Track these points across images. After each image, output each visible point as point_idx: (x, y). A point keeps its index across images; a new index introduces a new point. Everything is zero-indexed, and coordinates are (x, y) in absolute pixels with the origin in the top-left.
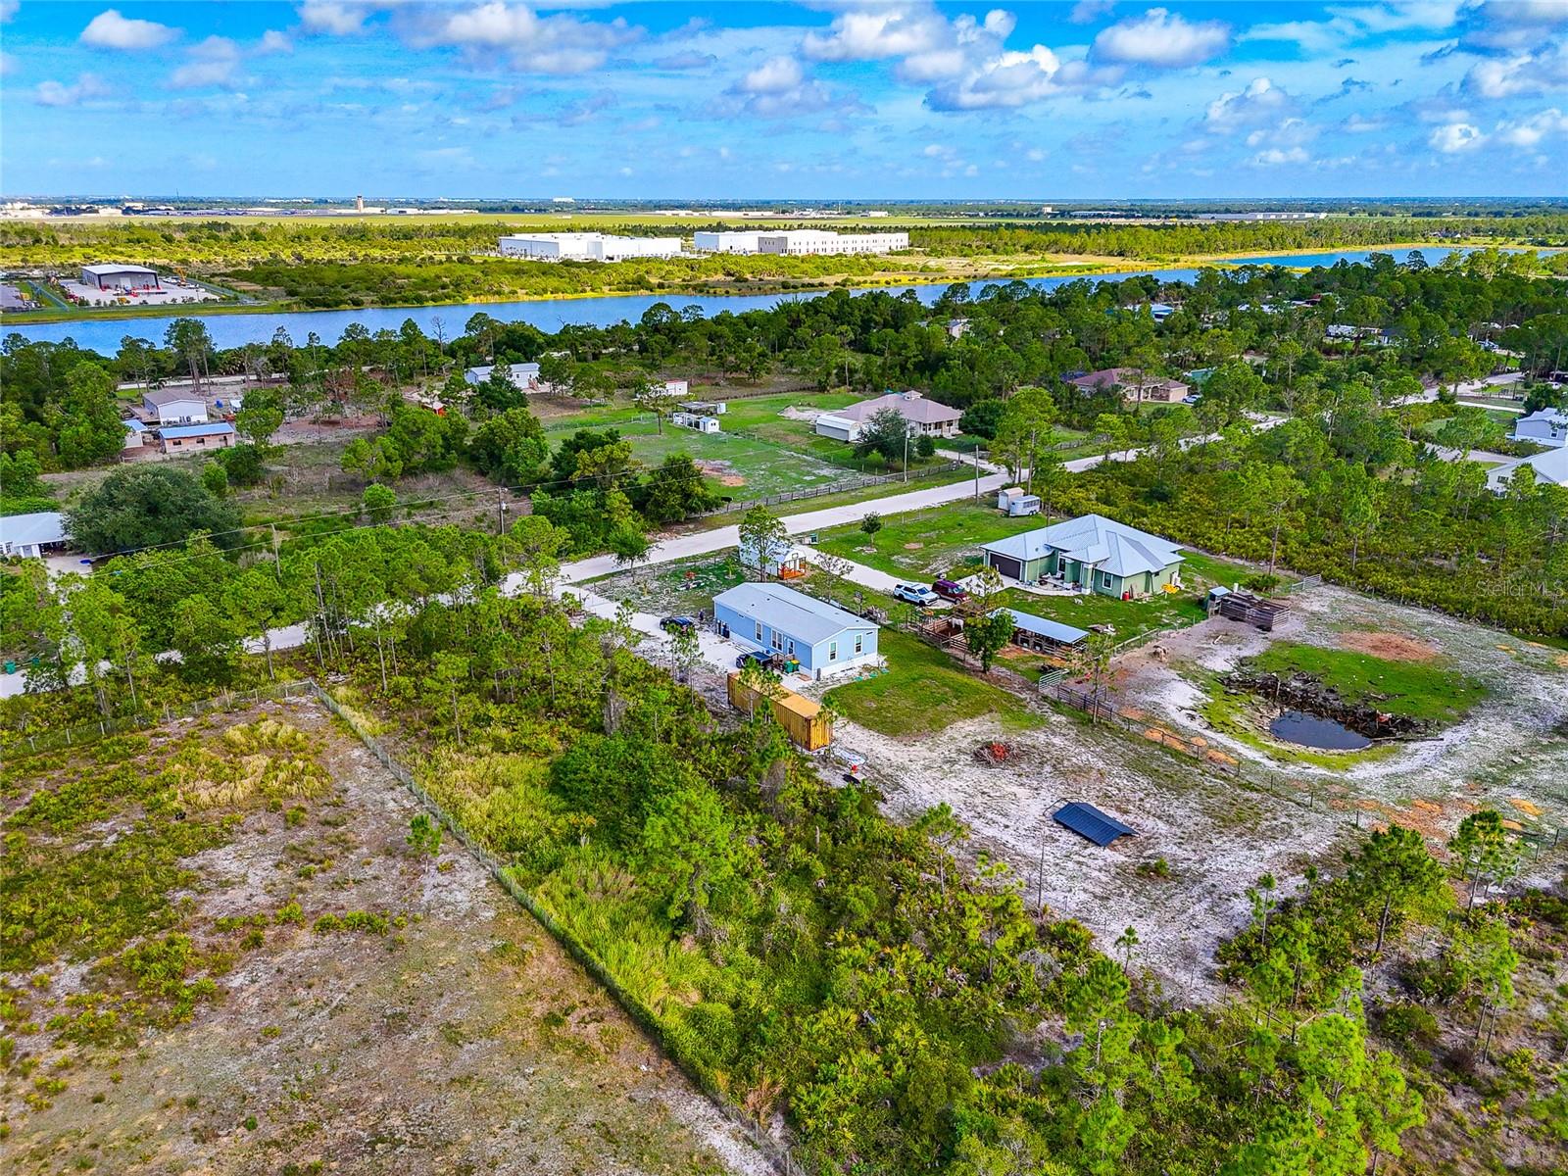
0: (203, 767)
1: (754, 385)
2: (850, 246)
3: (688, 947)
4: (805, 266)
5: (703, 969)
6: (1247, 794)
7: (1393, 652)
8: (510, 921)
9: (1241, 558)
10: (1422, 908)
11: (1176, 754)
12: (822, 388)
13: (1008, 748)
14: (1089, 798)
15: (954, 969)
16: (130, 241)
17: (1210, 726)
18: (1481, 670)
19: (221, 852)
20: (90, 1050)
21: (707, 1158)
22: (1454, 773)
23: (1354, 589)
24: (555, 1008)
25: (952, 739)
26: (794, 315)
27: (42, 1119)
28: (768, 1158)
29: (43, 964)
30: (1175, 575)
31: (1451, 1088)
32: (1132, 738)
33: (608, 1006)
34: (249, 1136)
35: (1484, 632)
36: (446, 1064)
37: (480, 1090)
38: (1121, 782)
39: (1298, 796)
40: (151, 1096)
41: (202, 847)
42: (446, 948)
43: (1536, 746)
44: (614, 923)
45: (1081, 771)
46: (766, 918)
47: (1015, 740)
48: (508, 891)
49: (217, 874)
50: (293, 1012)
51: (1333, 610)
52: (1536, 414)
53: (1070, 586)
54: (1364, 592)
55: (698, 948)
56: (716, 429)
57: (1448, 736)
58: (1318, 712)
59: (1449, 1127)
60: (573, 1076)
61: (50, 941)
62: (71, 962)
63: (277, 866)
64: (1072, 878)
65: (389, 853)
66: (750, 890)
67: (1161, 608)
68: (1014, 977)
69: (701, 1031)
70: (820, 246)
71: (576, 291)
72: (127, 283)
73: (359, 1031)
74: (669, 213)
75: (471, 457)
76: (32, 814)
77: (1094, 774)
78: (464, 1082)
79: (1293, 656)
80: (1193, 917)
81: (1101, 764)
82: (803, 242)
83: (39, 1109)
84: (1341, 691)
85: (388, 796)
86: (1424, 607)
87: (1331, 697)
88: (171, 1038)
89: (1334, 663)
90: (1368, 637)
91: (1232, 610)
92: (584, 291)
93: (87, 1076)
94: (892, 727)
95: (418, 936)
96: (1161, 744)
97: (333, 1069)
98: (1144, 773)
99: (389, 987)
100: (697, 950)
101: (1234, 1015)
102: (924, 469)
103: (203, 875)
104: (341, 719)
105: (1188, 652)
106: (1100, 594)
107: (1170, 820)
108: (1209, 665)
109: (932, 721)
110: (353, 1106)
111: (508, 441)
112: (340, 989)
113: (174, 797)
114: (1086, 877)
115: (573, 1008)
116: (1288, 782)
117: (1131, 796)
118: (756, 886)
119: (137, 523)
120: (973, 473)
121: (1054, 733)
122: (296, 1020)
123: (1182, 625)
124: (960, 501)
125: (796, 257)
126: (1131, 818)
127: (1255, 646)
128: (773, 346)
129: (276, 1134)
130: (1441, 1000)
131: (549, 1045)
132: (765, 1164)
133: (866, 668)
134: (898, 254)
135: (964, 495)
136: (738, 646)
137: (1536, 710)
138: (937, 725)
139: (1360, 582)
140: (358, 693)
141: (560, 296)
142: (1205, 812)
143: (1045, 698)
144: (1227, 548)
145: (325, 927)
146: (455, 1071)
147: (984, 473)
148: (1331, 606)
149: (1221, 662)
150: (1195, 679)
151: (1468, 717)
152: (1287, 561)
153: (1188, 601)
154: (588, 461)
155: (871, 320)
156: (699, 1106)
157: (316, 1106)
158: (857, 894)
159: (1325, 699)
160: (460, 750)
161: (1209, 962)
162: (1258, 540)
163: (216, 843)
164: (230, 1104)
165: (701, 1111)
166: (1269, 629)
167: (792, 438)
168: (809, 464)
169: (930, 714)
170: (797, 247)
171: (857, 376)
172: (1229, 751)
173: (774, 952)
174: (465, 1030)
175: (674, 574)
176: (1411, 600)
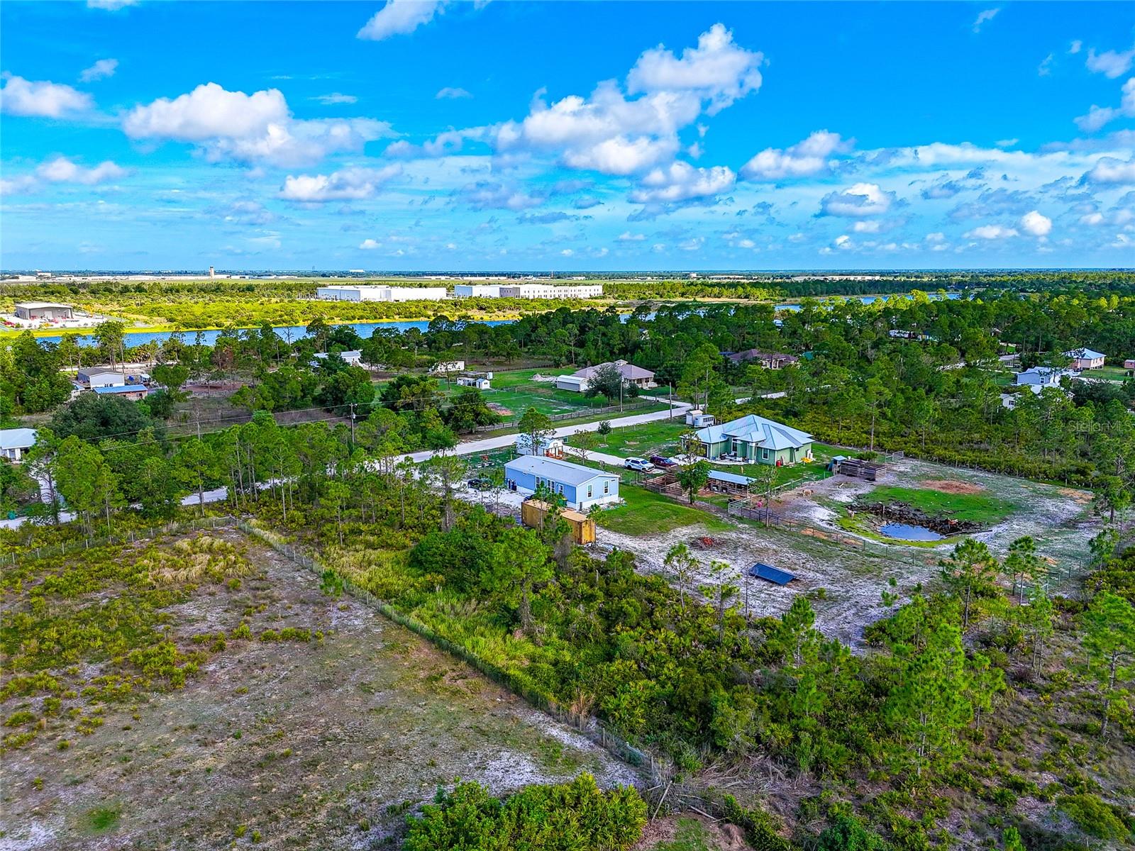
0: (163, 561)
1: (510, 365)
2: (563, 293)
3: (519, 637)
4: (534, 304)
5: (530, 648)
6: (872, 559)
7: (955, 490)
8: (394, 633)
9: (850, 446)
10: (989, 609)
11: (821, 541)
12: (557, 365)
13: (712, 540)
14: (770, 562)
15: (696, 642)
16: (46, 293)
17: (843, 529)
18: (1012, 498)
19: (185, 606)
20: (114, 705)
21: (549, 741)
22: (1001, 546)
23: (925, 460)
24: (434, 673)
25: (676, 537)
26: (533, 324)
27: (91, 740)
28: (589, 738)
29: (71, 664)
30: (809, 452)
31: (1020, 690)
32: (791, 534)
33: (469, 670)
34: (236, 742)
35: (1010, 479)
36: (365, 703)
37: (391, 714)
38: (789, 555)
39: (904, 559)
40: (163, 726)
41: (171, 603)
42: (352, 647)
43: (1049, 533)
44: (466, 629)
45: (761, 551)
46: (567, 622)
47: (717, 536)
48: (390, 618)
49: (185, 616)
50: (254, 682)
51: (914, 470)
52: (1029, 370)
53: (741, 459)
54: (931, 461)
55: (525, 638)
56: (488, 386)
57: (995, 529)
58: (910, 522)
59: (1021, 708)
60: (452, 705)
61: (75, 651)
62: (90, 663)
63: (226, 611)
64: (765, 601)
65: (303, 602)
66: (554, 609)
67: (802, 471)
68: (736, 644)
69: (535, 676)
70: (542, 294)
71: (376, 318)
72: (49, 315)
73: (301, 689)
74: (433, 278)
75: (319, 401)
76: (46, 588)
77: (771, 552)
78: (380, 710)
79: (893, 493)
80: (846, 618)
81: (775, 547)
82: (531, 290)
83: (86, 734)
84: (924, 510)
85: (297, 574)
86: (971, 467)
87: (918, 513)
88: (171, 697)
89: (917, 496)
90: (937, 482)
91: (848, 470)
92: (381, 318)
93: (116, 717)
94: (635, 532)
95: (332, 642)
96: (813, 537)
97: (288, 707)
98: (804, 551)
99: (318, 667)
100: (524, 638)
101: (878, 661)
102: (633, 405)
103: (175, 617)
104: (256, 536)
105: (823, 492)
106: (761, 464)
107: (824, 573)
108: (837, 498)
109: (660, 527)
110: (306, 725)
111: (349, 387)
112: (283, 670)
113: (147, 576)
114: (774, 601)
115: (446, 672)
116: (896, 552)
117: (796, 561)
118: (558, 607)
119: (94, 430)
120: (667, 407)
121: (742, 533)
122: (257, 685)
123: (817, 479)
124: (660, 421)
125: (527, 299)
126: (799, 572)
127: (866, 489)
128: (520, 342)
129: (255, 739)
130: (1008, 649)
131: (433, 691)
132: (587, 742)
133: (612, 504)
134: (596, 298)
135: (662, 418)
136: (521, 494)
137: (1048, 515)
138: (663, 531)
139: (929, 456)
140: (265, 523)
141: (364, 321)
142: (845, 568)
143: (733, 516)
144: (840, 440)
145: (267, 639)
146: (371, 705)
147: (674, 407)
148: (911, 468)
149: (844, 497)
150: (829, 506)
151: (1006, 520)
152: (880, 446)
153: (819, 467)
154: (408, 393)
155: (586, 326)
156: (538, 717)
157: (281, 725)
158: (628, 603)
159: (915, 515)
160: (341, 549)
161: (859, 638)
162: (861, 436)
163: (181, 601)
164: (221, 727)
165: (541, 718)
166: (874, 480)
167: (540, 390)
168: (554, 403)
169: (659, 523)
170: (527, 294)
171: (580, 358)
172: (857, 539)
173: (576, 636)
174: (374, 685)
175: (472, 459)
176: (962, 464)
